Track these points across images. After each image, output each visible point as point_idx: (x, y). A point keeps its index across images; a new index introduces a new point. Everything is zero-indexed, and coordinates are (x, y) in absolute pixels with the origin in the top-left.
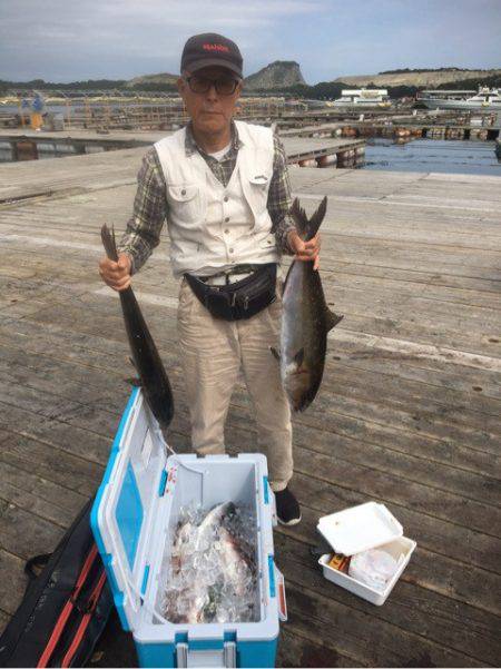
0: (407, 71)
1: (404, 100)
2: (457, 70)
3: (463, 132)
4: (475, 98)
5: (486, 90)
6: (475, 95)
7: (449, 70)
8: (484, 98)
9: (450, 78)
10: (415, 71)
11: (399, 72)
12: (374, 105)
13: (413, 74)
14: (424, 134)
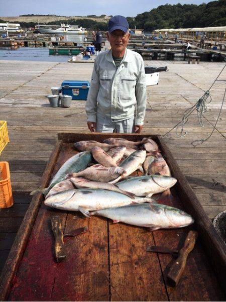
0: (33, 15)
1: (30, 29)
2: (56, 16)
3: (42, 43)
4: (60, 29)
5: (64, 25)
6: (60, 27)
7: (52, 16)
8: (64, 29)
9: (53, 20)
10: (37, 16)
11: (29, 15)
12: (15, 31)
13: (35, 17)
14: (26, 44)
